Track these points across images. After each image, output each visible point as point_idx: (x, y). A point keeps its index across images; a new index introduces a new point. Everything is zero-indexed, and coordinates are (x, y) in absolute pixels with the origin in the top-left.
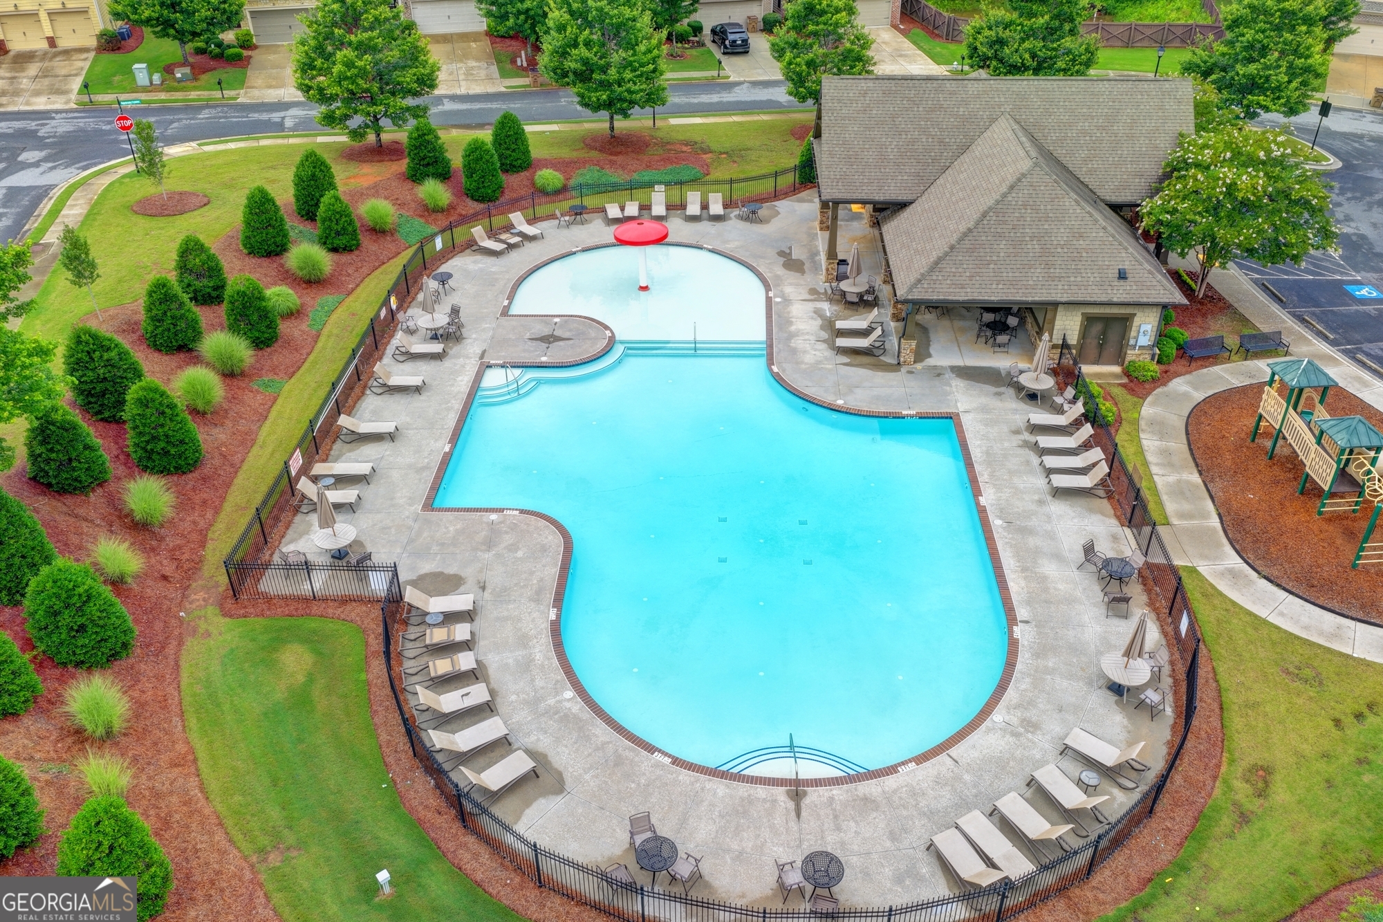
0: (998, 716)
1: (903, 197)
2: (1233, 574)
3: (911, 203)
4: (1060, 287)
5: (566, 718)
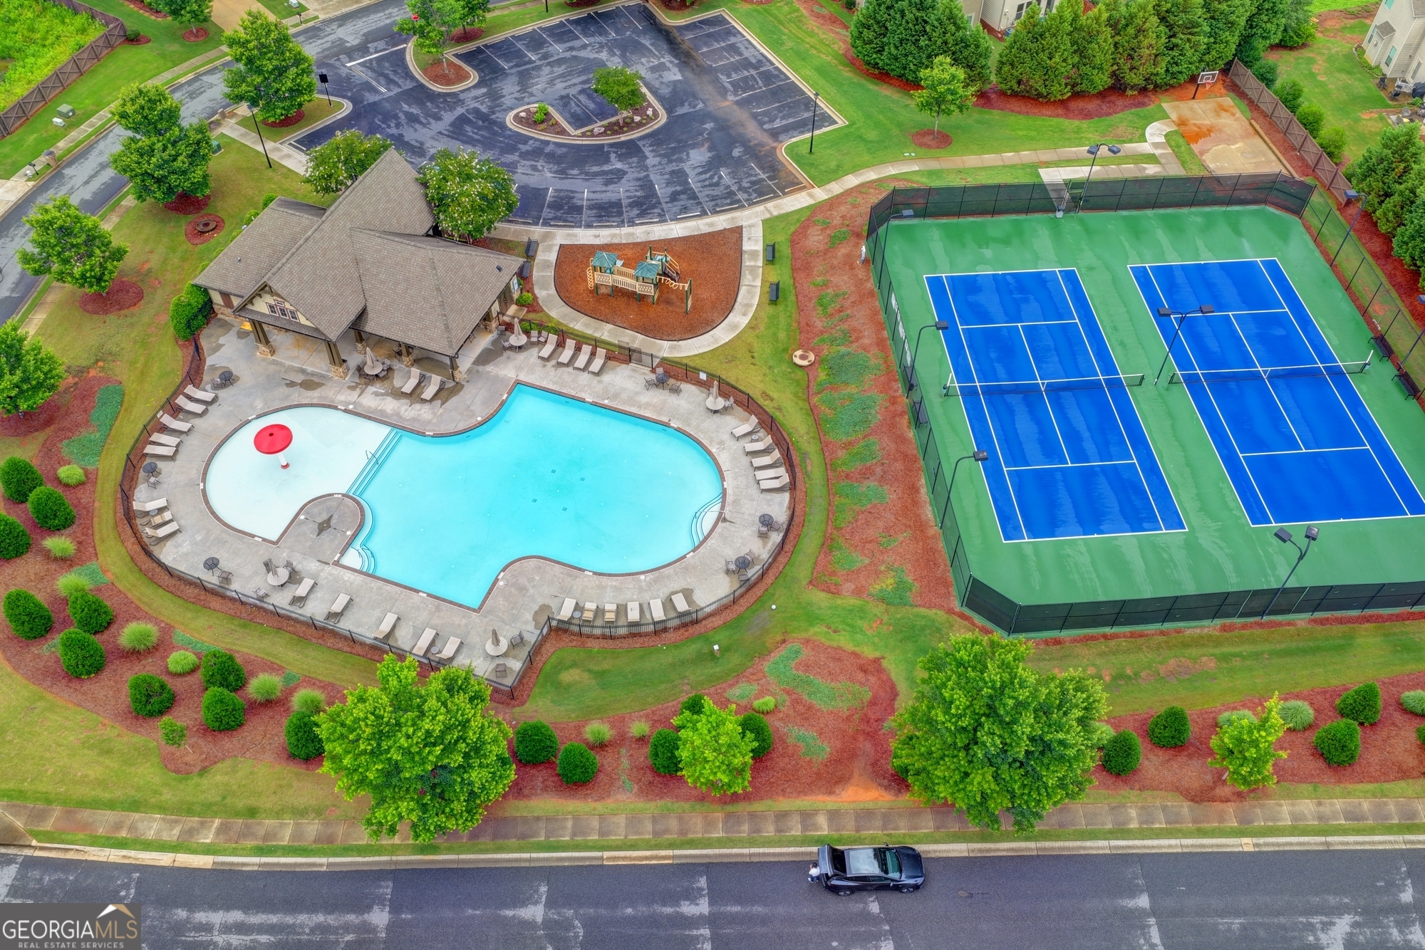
0: (714, 450)
2: (671, 348)
3: (366, 307)
5: (656, 581)
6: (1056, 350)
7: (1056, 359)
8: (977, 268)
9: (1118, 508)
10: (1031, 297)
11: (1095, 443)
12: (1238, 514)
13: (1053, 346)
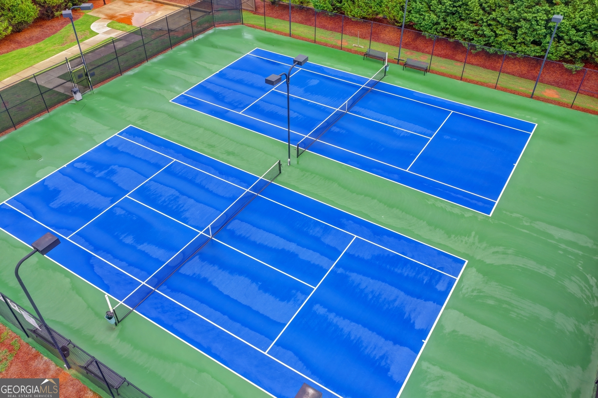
6: (183, 194)
7: (192, 201)
8: (38, 175)
9: (402, 293)
10: (115, 167)
11: (309, 248)
12: (471, 214)
13: (177, 194)
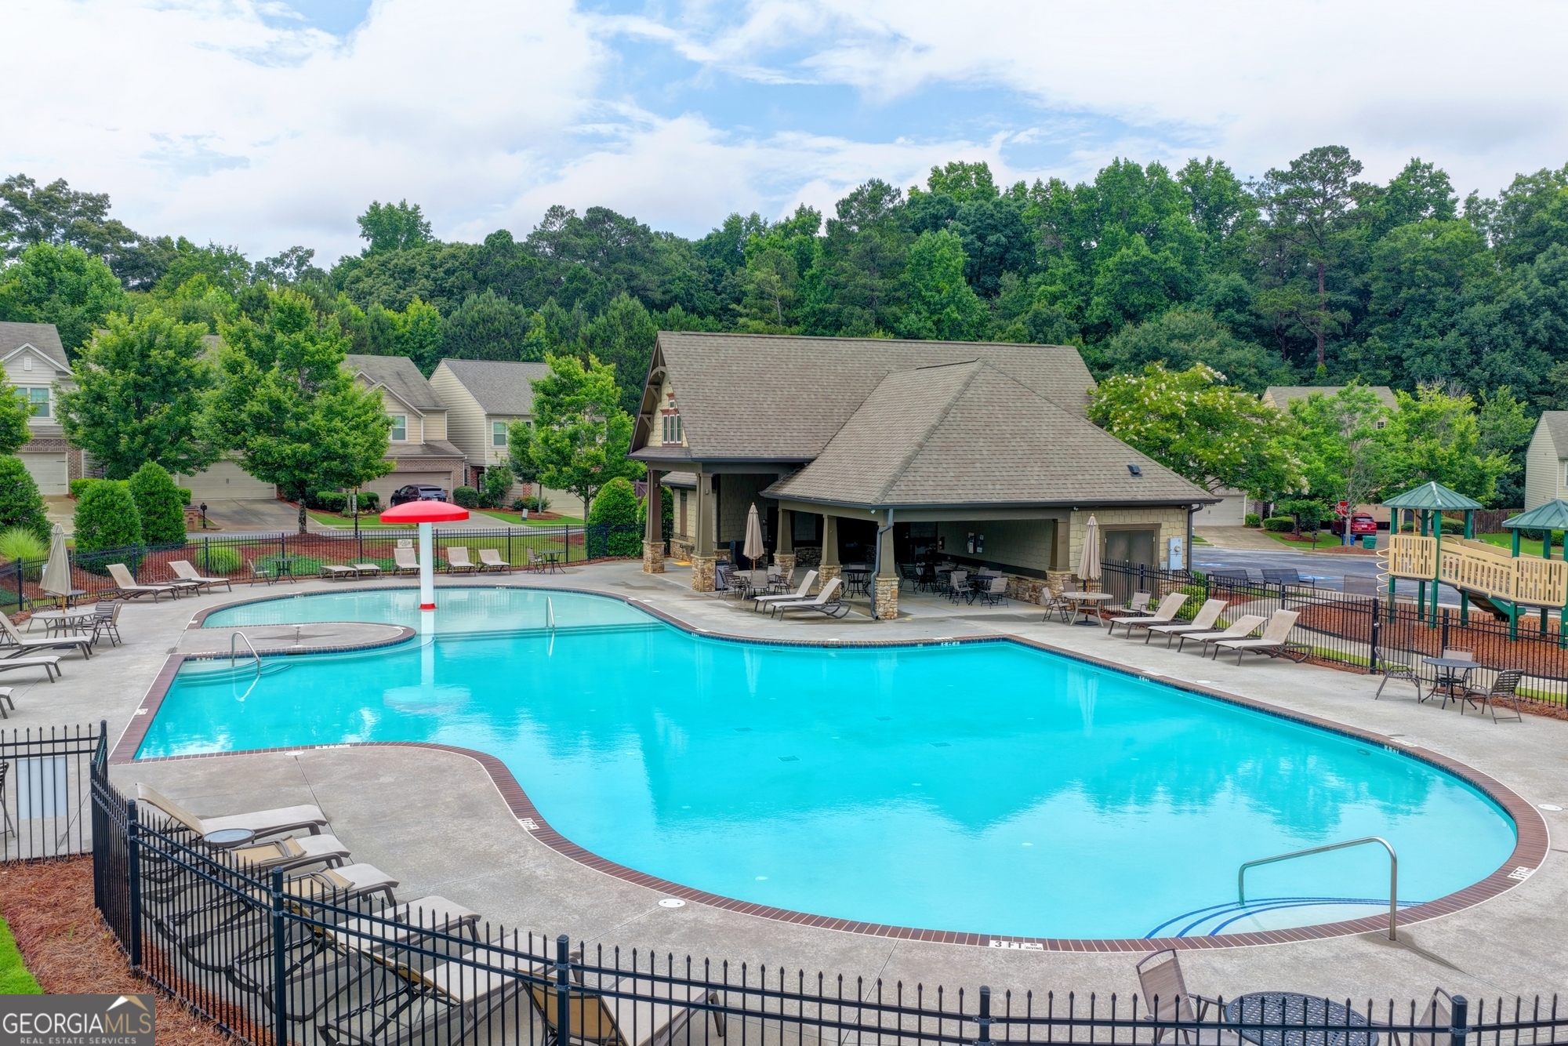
1: (798, 454)
3: (812, 460)
4: (1070, 486)
